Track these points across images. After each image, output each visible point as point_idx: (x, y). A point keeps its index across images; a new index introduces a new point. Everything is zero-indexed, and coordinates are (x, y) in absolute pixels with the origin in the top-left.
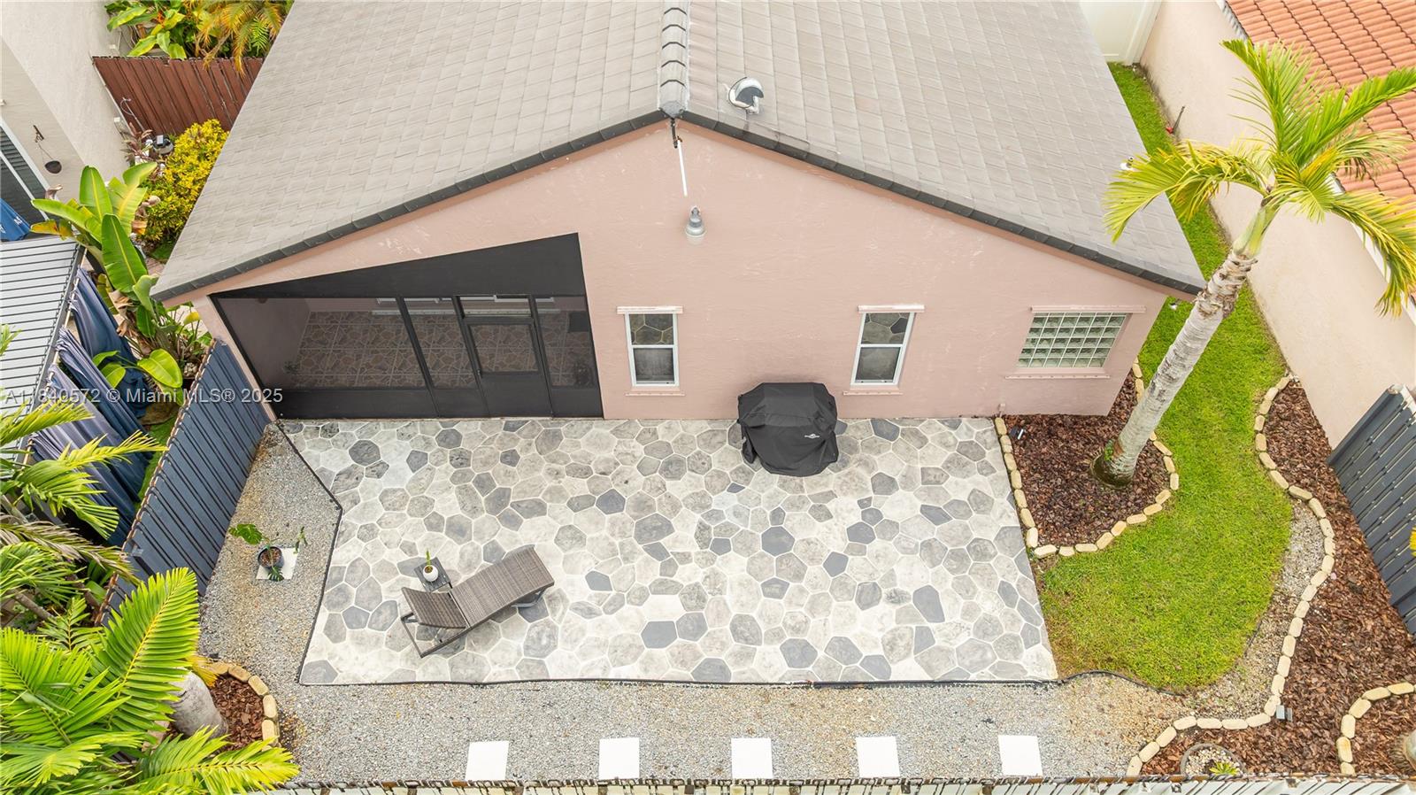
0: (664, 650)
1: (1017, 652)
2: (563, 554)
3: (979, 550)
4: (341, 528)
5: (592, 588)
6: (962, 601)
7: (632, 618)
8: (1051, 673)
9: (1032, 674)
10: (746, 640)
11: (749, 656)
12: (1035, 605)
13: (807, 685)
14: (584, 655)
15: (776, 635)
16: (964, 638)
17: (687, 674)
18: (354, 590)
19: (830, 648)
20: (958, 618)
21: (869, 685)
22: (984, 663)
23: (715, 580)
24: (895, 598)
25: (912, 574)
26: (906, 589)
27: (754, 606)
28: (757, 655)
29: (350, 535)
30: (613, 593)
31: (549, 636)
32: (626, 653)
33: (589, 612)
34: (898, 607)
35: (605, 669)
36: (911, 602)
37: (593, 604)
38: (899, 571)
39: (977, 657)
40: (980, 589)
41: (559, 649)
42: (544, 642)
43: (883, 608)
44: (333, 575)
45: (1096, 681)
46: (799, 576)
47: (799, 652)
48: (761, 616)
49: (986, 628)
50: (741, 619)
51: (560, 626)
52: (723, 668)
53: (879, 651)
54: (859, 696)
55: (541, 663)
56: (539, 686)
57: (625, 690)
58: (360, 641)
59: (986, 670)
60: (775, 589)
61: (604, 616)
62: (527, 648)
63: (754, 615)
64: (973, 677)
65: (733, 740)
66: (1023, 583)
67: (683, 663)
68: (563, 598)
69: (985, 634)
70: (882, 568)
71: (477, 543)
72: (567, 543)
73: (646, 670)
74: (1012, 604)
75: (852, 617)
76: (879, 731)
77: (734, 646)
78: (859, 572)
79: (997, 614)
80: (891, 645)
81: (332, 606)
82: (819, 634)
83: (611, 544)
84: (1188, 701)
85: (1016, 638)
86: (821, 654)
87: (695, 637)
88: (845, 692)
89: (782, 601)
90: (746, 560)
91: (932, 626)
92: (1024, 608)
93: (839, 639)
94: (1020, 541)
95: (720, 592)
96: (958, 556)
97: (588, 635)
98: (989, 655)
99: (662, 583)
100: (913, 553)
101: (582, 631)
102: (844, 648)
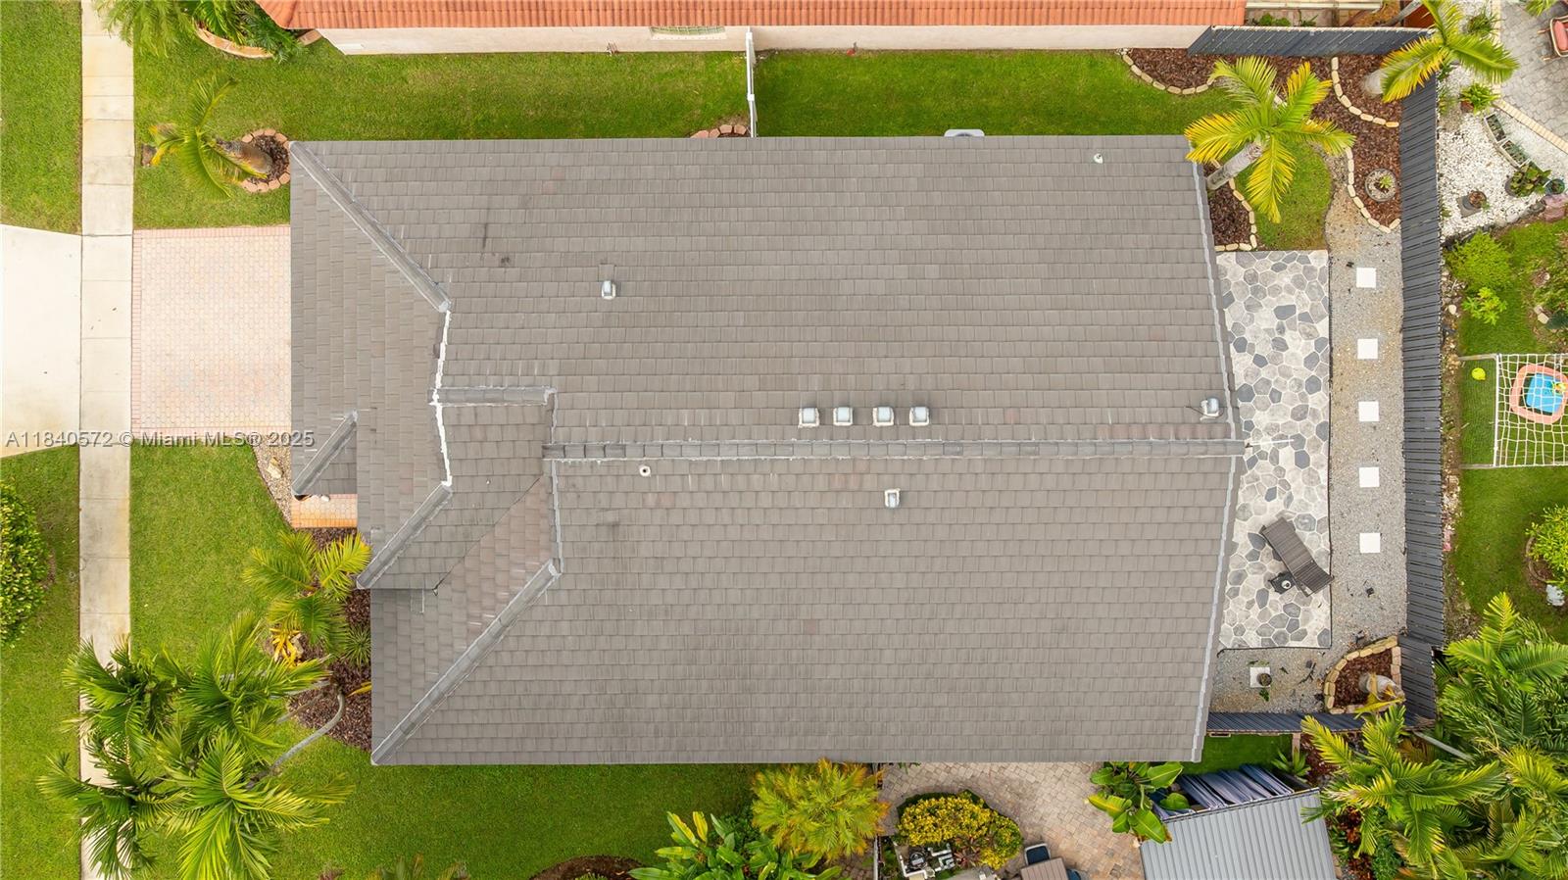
0: (1311, 457)
1: (1313, 269)
2: (1254, 516)
3: (1252, 278)
4: (1236, 646)
5: (1275, 497)
6: (1283, 293)
7: (1294, 476)
8: (1325, 253)
9: (1325, 264)
10: (1306, 412)
11: (1314, 411)
12: (1286, 254)
13: (1330, 381)
14: (1314, 499)
15: (1303, 397)
16: (1305, 296)
17: (1324, 444)
18: (1276, 630)
19: (1311, 369)
20: (1293, 297)
21: (1332, 349)
22: (1319, 288)
23: (1271, 429)
24: (1281, 330)
25: (1266, 319)
26: (1276, 324)
27: (1286, 408)
28: (1314, 407)
29: (1241, 640)
30: (1278, 486)
31: (1304, 519)
32: (1312, 477)
33: (1290, 498)
34: (1287, 329)
35: (1322, 487)
36: (1284, 321)
37: (1285, 496)
38: (1264, 326)
39: (1316, 291)
40: (1275, 283)
41: (1311, 513)
42: (1306, 521)
43: (1287, 337)
44: (1267, 643)
45: (1329, 231)
46: (1268, 383)
47: (1313, 385)
48: (1292, 405)
49: (1299, 283)
50: (1293, 416)
51: (1298, 514)
52: (1321, 425)
53: (1313, 342)
54: (1337, 355)
55: (1319, 521)
56: (1332, 521)
57: (1333, 477)
58: (1306, 621)
59: (1323, 287)
60: (1276, 396)
61: (1292, 490)
62: (1310, 530)
63: (1291, 408)
64: (1327, 294)
65: (1361, 420)
66: (1270, 259)
67: (1318, 446)
68: (1281, 513)
69: (1303, 284)
70: (1262, 335)
71: (1247, 565)
72: (1247, 514)
73: (1322, 466)
74: (1285, 267)
75: (1293, 354)
76: (1355, 347)
77: (1309, 419)
78: (1264, 349)
79: (1291, 276)
80: (1309, 336)
81: (1286, 639)
82: (1304, 374)
83: (1247, 489)
84: (1339, 186)
85: (1305, 268)
86: (1313, 373)
87: (1304, 440)
88: (1334, 362)
89: (1283, 393)
90: (1258, 412)
91: (1298, 312)
92: (1289, 260)
93: (1305, 362)
94: (1245, 254)
95: (1278, 426)
96: (1256, 291)
97: (1303, 497)
98: (1314, 284)
99: (1271, 458)
100: (1253, 317)
101: (1301, 501)
102: (1310, 361)
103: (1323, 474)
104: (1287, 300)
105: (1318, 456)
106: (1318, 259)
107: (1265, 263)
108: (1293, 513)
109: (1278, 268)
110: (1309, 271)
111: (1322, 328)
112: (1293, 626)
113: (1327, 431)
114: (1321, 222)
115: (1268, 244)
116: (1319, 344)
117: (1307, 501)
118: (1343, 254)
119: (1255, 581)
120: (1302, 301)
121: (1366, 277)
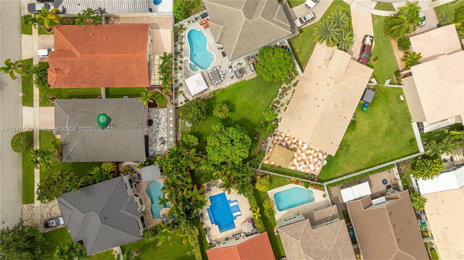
2: (159, 137)
3: (158, 111)
4: (157, 151)
5: (161, 135)
7: (163, 132)
13: (167, 122)
24: (162, 117)
28: (165, 125)
40: (161, 112)
42: (165, 137)
44: (160, 150)
46: (160, 122)
50: (163, 126)
56: (167, 137)
58: (165, 148)
60: (161, 124)
61: (163, 134)
64: (167, 113)
65: (170, 126)
70: (160, 117)
71: (158, 142)
75: (163, 119)
76: (170, 119)
78: (160, 119)
79: (163, 111)
81: (162, 150)
83: (158, 134)
84: (168, 102)
86: (165, 121)
87: (164, 129)
88: (167, 120)
90: (159, 126)
94: (158, 109)
95: (161, 127)
96: (159, 113)
98: (165, 112)
99: (161, 131)
100: (158, 115)
103: (166, 132)
104: (163, 114)
105: (166, 130)
106: (166, 109)
107: (160, 110)
108: (163, 136)
109: (161, 110)
110: (165, 110)
111: (166, 117)
112: (163, 148)
113: (167, 128)
114: (166, 105)
115: (160, 108)
116: (166, 118)
117: (165, 135)
118: (168, 109)
119: (159, 144)
120: (164, 114)
121: (171, 111)
